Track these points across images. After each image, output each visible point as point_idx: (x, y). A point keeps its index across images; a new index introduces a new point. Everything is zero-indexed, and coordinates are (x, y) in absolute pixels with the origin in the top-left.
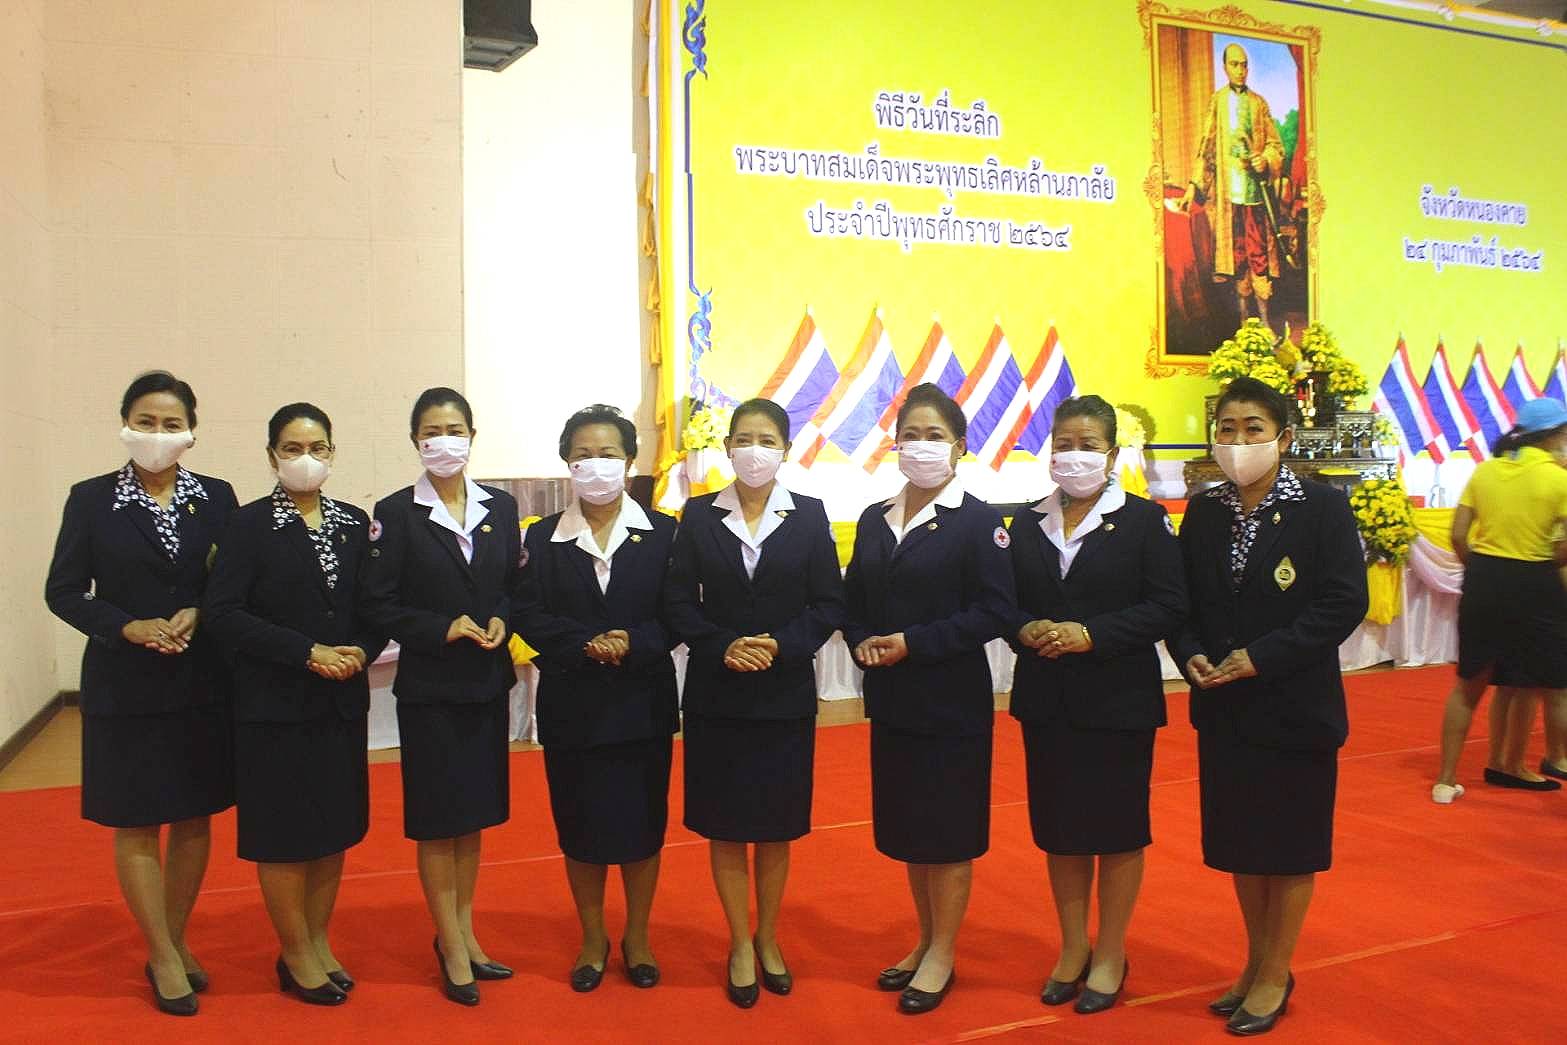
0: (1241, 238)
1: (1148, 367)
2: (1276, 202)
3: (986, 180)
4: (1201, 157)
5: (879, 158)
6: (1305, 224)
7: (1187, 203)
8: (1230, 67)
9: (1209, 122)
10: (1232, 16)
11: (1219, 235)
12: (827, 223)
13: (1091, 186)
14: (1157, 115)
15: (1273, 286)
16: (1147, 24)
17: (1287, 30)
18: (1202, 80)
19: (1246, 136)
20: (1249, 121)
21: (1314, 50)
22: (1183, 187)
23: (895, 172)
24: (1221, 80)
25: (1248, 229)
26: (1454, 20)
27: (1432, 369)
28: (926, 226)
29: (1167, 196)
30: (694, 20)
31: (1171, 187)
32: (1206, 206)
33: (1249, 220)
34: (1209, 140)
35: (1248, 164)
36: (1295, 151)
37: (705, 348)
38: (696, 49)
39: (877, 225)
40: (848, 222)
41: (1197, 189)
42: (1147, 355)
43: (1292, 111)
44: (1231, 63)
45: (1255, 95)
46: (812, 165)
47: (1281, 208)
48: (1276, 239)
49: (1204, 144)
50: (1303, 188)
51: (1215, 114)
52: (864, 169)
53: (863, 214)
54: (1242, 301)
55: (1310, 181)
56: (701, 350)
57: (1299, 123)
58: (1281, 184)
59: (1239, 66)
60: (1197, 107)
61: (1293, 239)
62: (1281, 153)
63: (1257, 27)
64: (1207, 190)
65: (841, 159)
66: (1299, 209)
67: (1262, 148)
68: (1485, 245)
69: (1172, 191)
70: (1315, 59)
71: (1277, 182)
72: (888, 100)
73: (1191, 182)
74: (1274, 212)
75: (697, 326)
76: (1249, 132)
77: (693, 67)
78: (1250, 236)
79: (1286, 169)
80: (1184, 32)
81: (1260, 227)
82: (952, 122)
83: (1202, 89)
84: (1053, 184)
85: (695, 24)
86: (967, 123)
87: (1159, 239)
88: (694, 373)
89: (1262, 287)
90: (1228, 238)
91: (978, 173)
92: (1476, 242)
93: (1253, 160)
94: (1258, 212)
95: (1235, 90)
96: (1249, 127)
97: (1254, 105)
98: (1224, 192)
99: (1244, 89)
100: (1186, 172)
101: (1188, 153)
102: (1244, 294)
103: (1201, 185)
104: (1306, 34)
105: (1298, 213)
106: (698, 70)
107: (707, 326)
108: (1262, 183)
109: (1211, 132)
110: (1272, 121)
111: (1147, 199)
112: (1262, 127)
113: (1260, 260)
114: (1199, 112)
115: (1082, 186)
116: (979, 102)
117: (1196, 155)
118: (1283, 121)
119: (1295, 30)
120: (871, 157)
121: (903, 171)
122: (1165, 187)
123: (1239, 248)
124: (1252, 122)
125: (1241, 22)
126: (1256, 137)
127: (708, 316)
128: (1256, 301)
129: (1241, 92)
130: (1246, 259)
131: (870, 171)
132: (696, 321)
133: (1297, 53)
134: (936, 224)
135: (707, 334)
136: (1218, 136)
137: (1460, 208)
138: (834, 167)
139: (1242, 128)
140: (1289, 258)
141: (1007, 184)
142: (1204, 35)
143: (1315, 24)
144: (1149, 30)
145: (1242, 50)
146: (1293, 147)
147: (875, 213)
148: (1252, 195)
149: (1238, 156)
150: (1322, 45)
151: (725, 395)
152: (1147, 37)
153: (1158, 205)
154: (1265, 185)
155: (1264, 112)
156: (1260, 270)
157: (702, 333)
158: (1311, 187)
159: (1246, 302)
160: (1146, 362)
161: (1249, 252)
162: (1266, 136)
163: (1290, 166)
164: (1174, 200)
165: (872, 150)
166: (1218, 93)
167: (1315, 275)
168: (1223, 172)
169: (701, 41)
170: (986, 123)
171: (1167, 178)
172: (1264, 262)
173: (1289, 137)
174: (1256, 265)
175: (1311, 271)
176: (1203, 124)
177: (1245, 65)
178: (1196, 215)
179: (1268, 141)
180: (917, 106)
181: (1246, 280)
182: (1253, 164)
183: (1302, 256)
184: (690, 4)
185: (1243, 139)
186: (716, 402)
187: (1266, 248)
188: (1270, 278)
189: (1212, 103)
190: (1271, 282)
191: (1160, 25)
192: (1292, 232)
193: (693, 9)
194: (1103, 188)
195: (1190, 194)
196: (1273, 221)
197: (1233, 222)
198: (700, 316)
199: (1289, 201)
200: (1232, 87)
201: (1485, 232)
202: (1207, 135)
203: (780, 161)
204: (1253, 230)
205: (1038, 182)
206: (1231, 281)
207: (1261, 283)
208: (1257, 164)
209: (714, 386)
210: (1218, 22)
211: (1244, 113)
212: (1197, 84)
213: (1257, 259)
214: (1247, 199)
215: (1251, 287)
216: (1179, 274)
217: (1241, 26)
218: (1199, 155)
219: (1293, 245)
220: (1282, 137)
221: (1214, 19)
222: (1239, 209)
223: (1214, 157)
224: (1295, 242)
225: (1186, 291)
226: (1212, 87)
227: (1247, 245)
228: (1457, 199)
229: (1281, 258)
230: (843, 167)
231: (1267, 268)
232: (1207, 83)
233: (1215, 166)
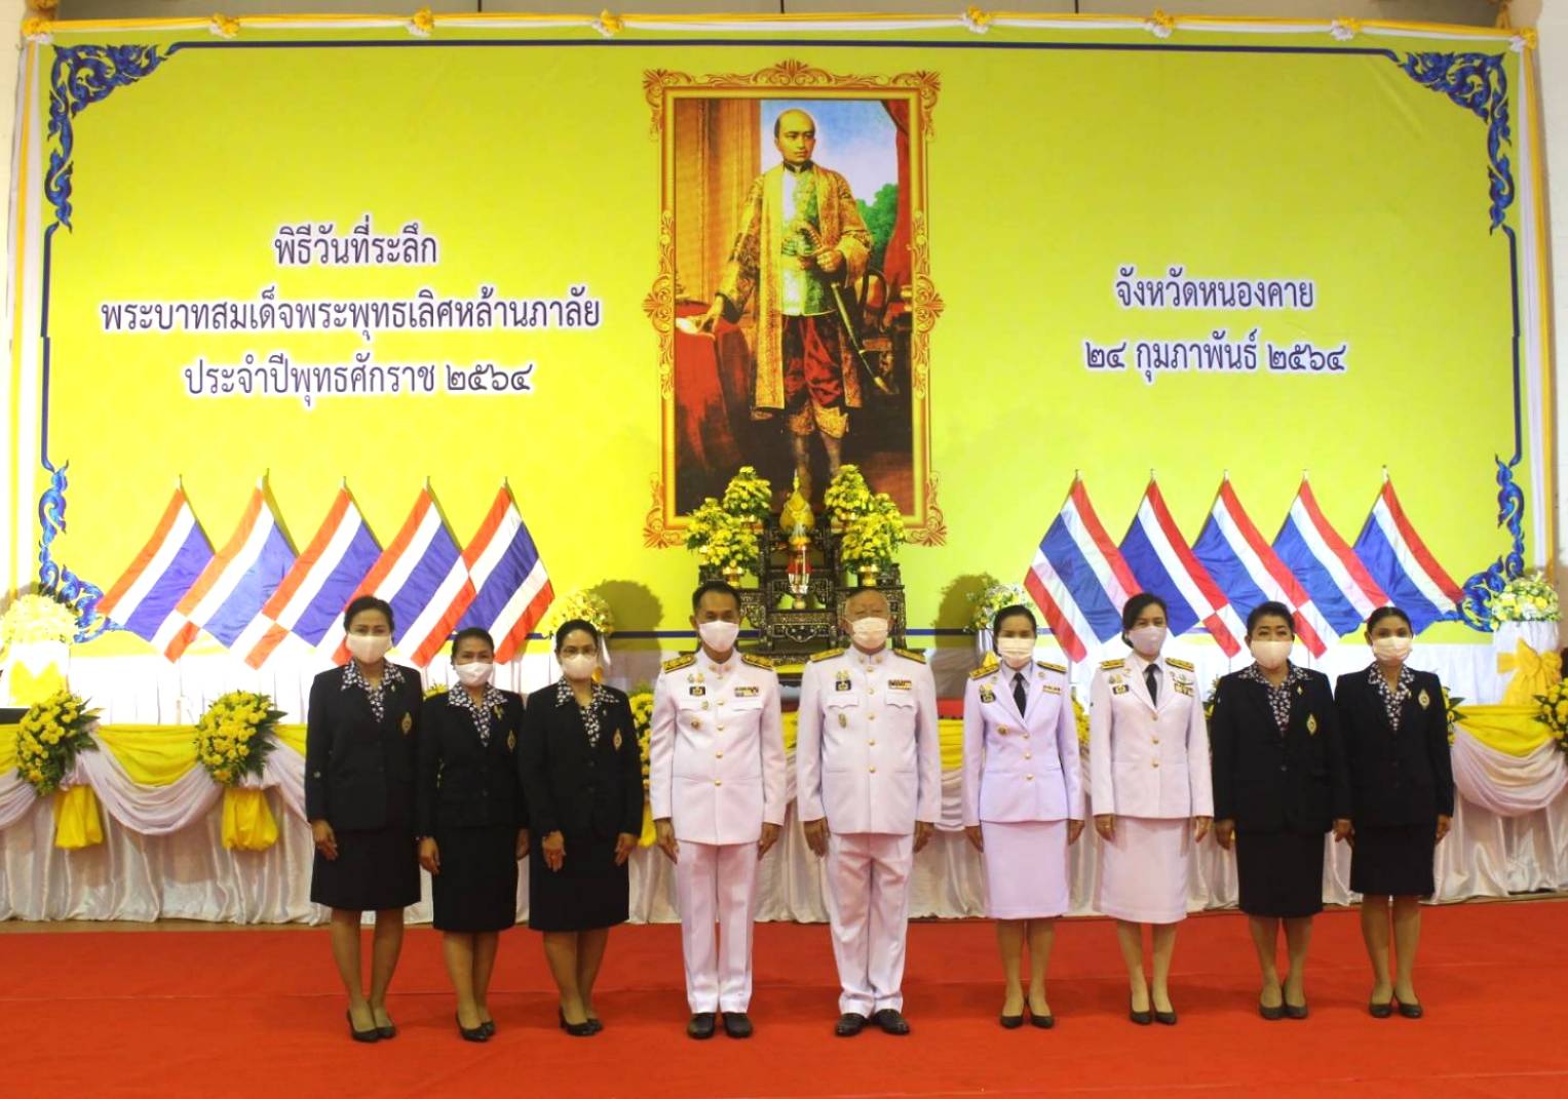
0: (798, 359)
1: (649, 532)
2: (856, 308)
3: (416, 315)
4: (735, 260)
5: (275, 303)
6: (906, 336)
7: (711, 321)
8: (786, 142)
9: (749, 214)
10: (792, 74)
11: (763, 358)
12: (208, 382)
13: (565, 311)
14: (669, 214)
15: (850, 421)
16: (658, 101)
17: (881, 82)
18: (740, 161)
19: (808, 227)
20: (815, 206)
21: (925, 103)
22: (706, 301)
23: (296, 316)
24: (771, 157)
25: (809, 348)
26: (1171, 35)
27: (1136, 521)
28: (334, 377)
29: (678, 314)
30: (60, 167)
31: (687, 302)
32: (741, 323)
33: (810, 337)
34: (748, 237)
35: (811, 266)
36: (890, 239)
37: (59, 529)
38: (60, 200)
39: (271, 380)
40: (235, 379)
41: (727, 303)
42: (648, 518)
43: (887, 186)
44: (787, 136)
45: (825, 172)
46: (192, 316)
47: (865, 315)
48: (856, 357)
49: (740, 244)
50: (903, 287)
51: (760, 202)
52: (257, 317)
53: (253, 368)
54: (799, 443)
55: (915, 276)
56: (54, 531)
57: (899, 203)
58: (868, 287)
59: (800, 138)
60: (732, 195)
61: (885, 356)
62: (866, 244)
63: (832, 84)
64: (743, 302)
65: (228, 307)
66: (896, 314)
67: (835, 240)
68: (1236, 339)
69: (685, 307)
70: (928, 115)
71: (860, 282)
72: (292, 234)
73: (718, 294)
74: (852, 323)
75: (49, 506)
76: (814, 222)
77: (55, 219)
78: (811, 356)
79: (874, 262)
80: (714, 104)
81: (830, 344)
82: (374, 251)
83: (741, 172)
84: (510, 314)
85: (60, 172)
86: (394, 251)
87: (667, 369)
88: (44, 556)
89: (833, 422)
90: (776, 360)
91: (406, 309)
92: (1217, 338)
93: (819, 257)
94: (826, 325)
95: (793, 170)
96: (814, 214)
97: (823, 186)
98: (771, 302)
99: (807, 165)
100: (711, 282)
101: (715, 257)
102: (803, 432)
103: (735, 296)
104: (912, 83)
105: (894, 320)
106: (61, 223)
107: (61, 505)
108: (834, 286)
109: (752, 225)
110: (854, 203)
111: (649, 321)
112: (835, 212)
113: (830, 387)
114: (735, 201)
115: (553, 313)
116: (411, 224)
117: (728, 258)
118: (871, 201)
119: (895, 81)
120: (267, 301)
121: (306, 314)
122: (677, 303)
123: (792, 372)
124: (819, 207)
125: (808, 81)
126: (824, 226)
127: (64, 494)
128: (821, 442)
129: (802, 170)
130: (806, 386)
131: (265, 318)
132: (49, 499)
133: (897, 111)
134: (348, 374)
135: (61, 514)
136: (763, 230)
137: (1188, 293)
138: (220, 318)
139: (802, 216)
140: (878, 381)
141: (446, 319)
142: (748, 103)
143: (929, 68)
144: (661, 108)
145: (805, 114)
146: (887, 234)
147: (268, 367)
148: (816, 302)
149: (795, 253)
150: (940, 94)
151: (80, 579)
152: (658, 117)
153: (668, 327)
154: (838, 288)
155: (841, 191)
156: (828, 399)
157: (55, 512)
158: (917, 283)
159: (804, 445)
160: (645, 525)
161: (809, 377)
162: (841, 224)
163: (883, 259)
164: (691, 318)
165: (269, 294)
166: (764, 176)
167: (923, 401)
168: (770, 277)
169: (66, 189)
170: (420, 248)
171: (681, 291)
172: (836, 388)
173: (881, 222)
174: (821, 393)
175: (917, 395)
176: (739, 218)
177: (810, 135)
178: (726, 336)
179: (847, 228)
180: (328, 237)
181: (805, 414)
182: (819, 262)
183: (902, 377)
184: (55, 151)
185: (804, 232)
186: (70, 588)
187: (841, 370)
188: (844, 409)
189: (756, 190)
190: (846, 415)
191: (676, 100)
192: (884, 346)
193: (58, 155)
194: (583, 312)
195: (717, 308)
196: (851, 334)
197: (783, 342)
198: (54, 494)
199: (878, 305)
200: (789, 165)
201: (1236, 323)
202: (745, 231)
203: (154, 316)
204: (816, 347)
205: (489, 312)
206: (779, 418)
207: (832, 417)
208: (826, 261)
209: (69, 570)
210: (770, 84)
211: (807, 197)
212: (732, 167)
213: (823, 386)
214: (808, 308)
215: (816, 424)
216: (698, 413)
217: (806, 85)
218: (732, 258)
219: (884, 363)
220: (869, 224)
221: (762, 82)
222: (793, 325)
223: (757, 258)
224: (889, 358)
225: (707, 431)
226: (755, 169)
227: (806, 367)
228: (1181, 281)
229: (864, 381)
230: (231, 316)
231: (842, 396)
232: (747, 165)
233: (758, 271)
